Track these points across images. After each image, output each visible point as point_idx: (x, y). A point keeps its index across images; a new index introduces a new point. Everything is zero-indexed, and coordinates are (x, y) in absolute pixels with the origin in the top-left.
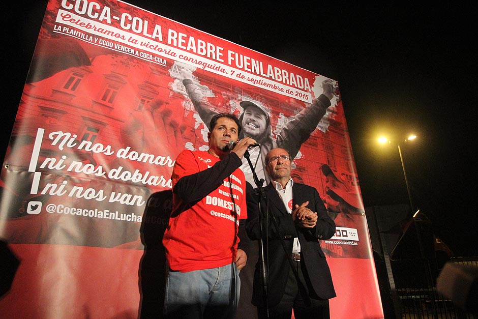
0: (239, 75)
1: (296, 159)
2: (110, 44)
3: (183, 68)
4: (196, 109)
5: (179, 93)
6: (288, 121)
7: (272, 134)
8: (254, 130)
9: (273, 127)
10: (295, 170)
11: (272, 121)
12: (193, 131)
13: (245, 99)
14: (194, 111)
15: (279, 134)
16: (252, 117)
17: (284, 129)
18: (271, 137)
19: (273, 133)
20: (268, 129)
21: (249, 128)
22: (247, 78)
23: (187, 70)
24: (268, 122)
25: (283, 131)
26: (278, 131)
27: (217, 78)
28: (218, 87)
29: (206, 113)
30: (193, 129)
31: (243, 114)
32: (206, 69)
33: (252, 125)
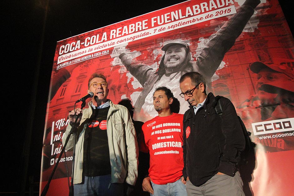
0: (160, 30)
1: (219, 70)
2: (79, 60)
3: (119, 48)
4: (128, 70)
5: (117, 65)
6: (208, 41)
7: (192, 59)
8: (174, 63)
9: (192, 53)
10: (218, 80)
11: (192, 49)
12: (126, 85)
13: (165, 43)
14: (127, 72)
15: (199, 56)
16: (173, 54)
17: (205, 49)
18: (191, 62)
19: (193, 57)
20: (188, 56)
21: (170, 63)
22: (167, 28)
23: (122, 48)
24: (188, 50)
25: (203, 51)
26: (198, 54)
27: (143, 41)
28: (144, 46)
29: (135, 69)
30: (126, 84)
31: (165, 55)
32: (136, 39)
33: (172, 60)
